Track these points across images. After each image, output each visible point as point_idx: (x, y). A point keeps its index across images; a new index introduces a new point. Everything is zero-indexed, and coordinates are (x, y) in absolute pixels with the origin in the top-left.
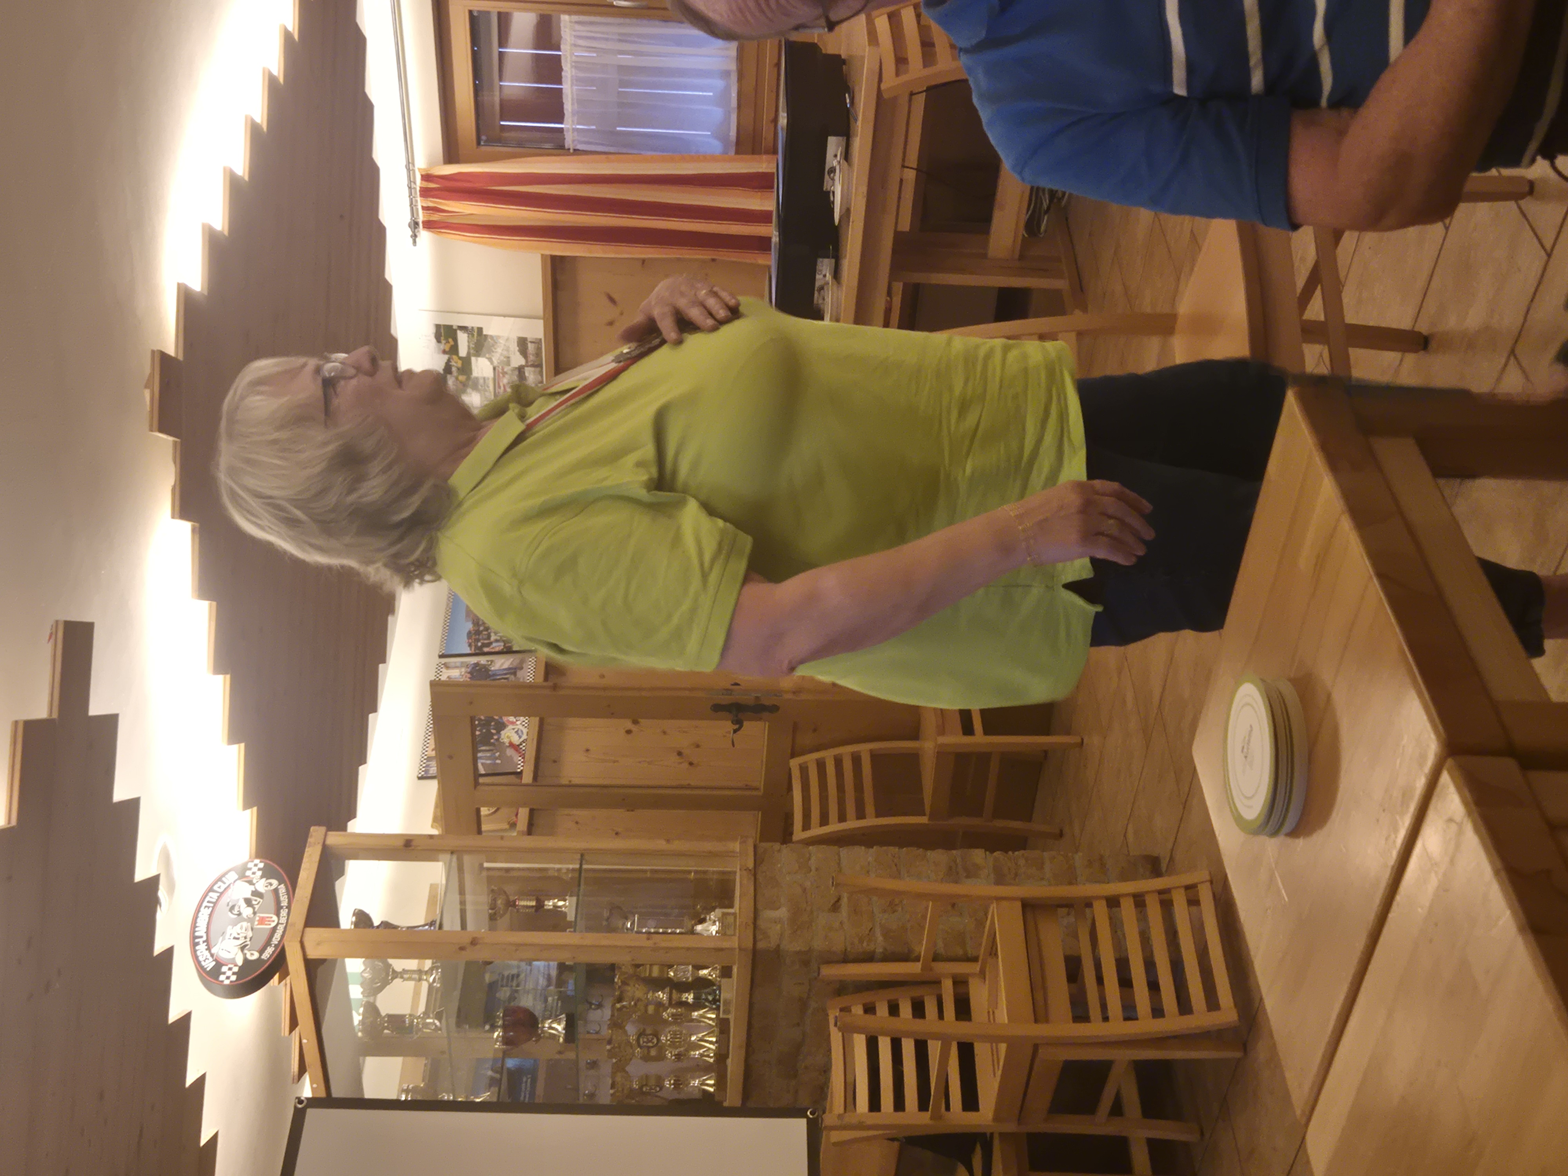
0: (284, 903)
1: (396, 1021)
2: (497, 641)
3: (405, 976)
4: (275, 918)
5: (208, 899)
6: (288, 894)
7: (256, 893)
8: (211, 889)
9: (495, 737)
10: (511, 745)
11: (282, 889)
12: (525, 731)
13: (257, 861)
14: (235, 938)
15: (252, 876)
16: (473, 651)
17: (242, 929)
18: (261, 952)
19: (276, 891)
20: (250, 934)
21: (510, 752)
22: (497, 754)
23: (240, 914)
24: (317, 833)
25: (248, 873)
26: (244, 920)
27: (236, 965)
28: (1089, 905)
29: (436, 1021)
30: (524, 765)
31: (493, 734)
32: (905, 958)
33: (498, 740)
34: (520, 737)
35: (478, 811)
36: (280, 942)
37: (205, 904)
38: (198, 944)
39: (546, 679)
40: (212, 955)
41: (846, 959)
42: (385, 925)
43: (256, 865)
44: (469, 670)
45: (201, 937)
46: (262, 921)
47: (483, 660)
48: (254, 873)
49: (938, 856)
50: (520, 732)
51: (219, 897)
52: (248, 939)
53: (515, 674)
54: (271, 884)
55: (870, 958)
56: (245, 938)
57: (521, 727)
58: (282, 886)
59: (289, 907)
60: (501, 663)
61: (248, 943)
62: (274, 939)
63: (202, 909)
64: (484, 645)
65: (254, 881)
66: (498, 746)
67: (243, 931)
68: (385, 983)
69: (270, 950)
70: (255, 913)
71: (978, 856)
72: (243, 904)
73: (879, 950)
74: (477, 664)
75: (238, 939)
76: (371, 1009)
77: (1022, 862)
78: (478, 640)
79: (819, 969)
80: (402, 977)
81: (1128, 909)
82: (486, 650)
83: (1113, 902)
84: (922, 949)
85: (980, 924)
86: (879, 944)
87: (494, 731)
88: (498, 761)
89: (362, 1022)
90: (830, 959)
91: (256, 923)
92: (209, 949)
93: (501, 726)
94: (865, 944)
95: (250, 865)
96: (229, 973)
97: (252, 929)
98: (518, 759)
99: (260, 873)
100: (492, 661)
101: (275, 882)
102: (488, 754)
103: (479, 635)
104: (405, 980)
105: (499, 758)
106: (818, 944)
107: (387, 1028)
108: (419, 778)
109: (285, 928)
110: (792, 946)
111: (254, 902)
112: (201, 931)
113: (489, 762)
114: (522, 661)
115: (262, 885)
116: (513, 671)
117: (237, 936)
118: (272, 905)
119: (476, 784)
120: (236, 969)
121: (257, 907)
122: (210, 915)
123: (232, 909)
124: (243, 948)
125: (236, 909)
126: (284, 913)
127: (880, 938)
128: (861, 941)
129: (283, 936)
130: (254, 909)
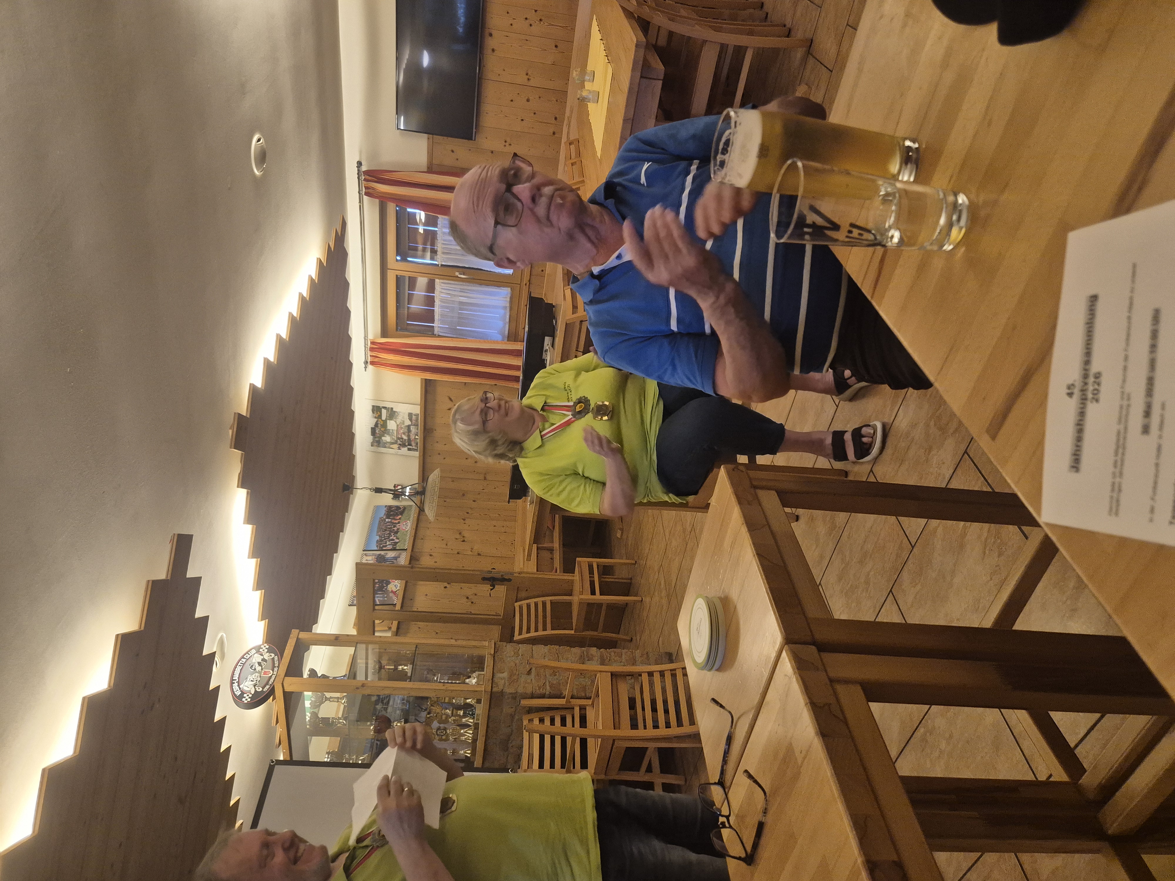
0: (276, 665)
1: (325, 720)
2: (389, 545)
3: (331, 700)
4: (271, 672)
5: (241, 662)
6: (279, 661)
7: (264, 660)
8: (243, 657)
9: (385, 588)
10: (392, 592)
11: (276, 658)
12: (399, 585)
13: (265, 645)
14: (252, 681)
15: (263, 652)
16: (378, 549)
17: (255, 676)
18: (263, 688)
19: (273, 659)
20: (259, 679)
21: (391, 595)
22: (386, 596)
23: (255, 669)
24: (295, 632)
25: (261, 650)
26: (257, 672)
27: (251, 694)
28: (641, 675)
29: (344, 721)
30: (397, 601)
31: (385, 586)
32: (560, 696)
33: (386, 589)
34: (396, 588)
35: (374, 621)
36: (272, 683)
37: (239, 664)
38: (234, 683)
39: (410, 564)
40: (240, 688)
41: (533, 696)
42: (324, 676)
43: (265, 646)
44: (376, 557)
45: (236, 680)
46: (265, 673)
47: (382, 553)
48: (263, 650)
49: (576, 650)
50: (396, 586)
51: (246, 661)
52: (258, 681)
53: (396, 560)
54: (271, 656)
55: (543, 696)
56: (257, 681)
57: (397, 584)
58: (276, 656)
59: (278, 667)
60: (391, 554)
61: (258, 683)
62: (270, 682)
63: (238, 667)
64: (384, 546)
65: (263, 654)
66: (386, 592)
67: (256, 677)
68: (322, 703)
69: (268, 687)
70: (262, 669)
71: (593, 650)
72: (257, 665)
73: (547, 693)
74: (380, 555)
75: (253, 681)
76: (315, 715)
77: (613, 654)
78: (381, 544)
79: (520, 701)
80: (329, 700)
81: (657, 677)
82: (384, 548)
83: (650, 674)
84: (566, 693)
85: (593, 682)
86: (548, 690)
87: (385, 585)
88: (386, 599)
89: (309, 721)
90: (525, 697)
91: (262, 674)
92: (239, 686)
93: (388, 583)
94: (541, 690)
95: (262, 646)
96: (247, 697)
97: (260, 677)
98: (395, 598)
99: (266, 650)
100: (387, 554)
101: (273, 655)
102: (381, 595)
103: (382, 541)
104: (331, 701)
105: (386, 597)
106: (521, 690)
107: (321, 724)
108: (349, 605)
109: (276, 677)
110: (509, 690)
111: (262, 664)
112: (236, 677)
113: (381, 599)
114: (400, 554)
115: (266, 656)
116: (396, 558)
117: (253, 680)
118: (271, 666)
119: (374, 609)
120: (250, 696)
121: (263, 666)
122: (241, 670)
123: (252, 666)
124: (255, 686)
125: (254, 667)
126: (276, 669)
127: (548, 688)
128: (540, 688)
129: (274, 681)
130: (262, 667)
